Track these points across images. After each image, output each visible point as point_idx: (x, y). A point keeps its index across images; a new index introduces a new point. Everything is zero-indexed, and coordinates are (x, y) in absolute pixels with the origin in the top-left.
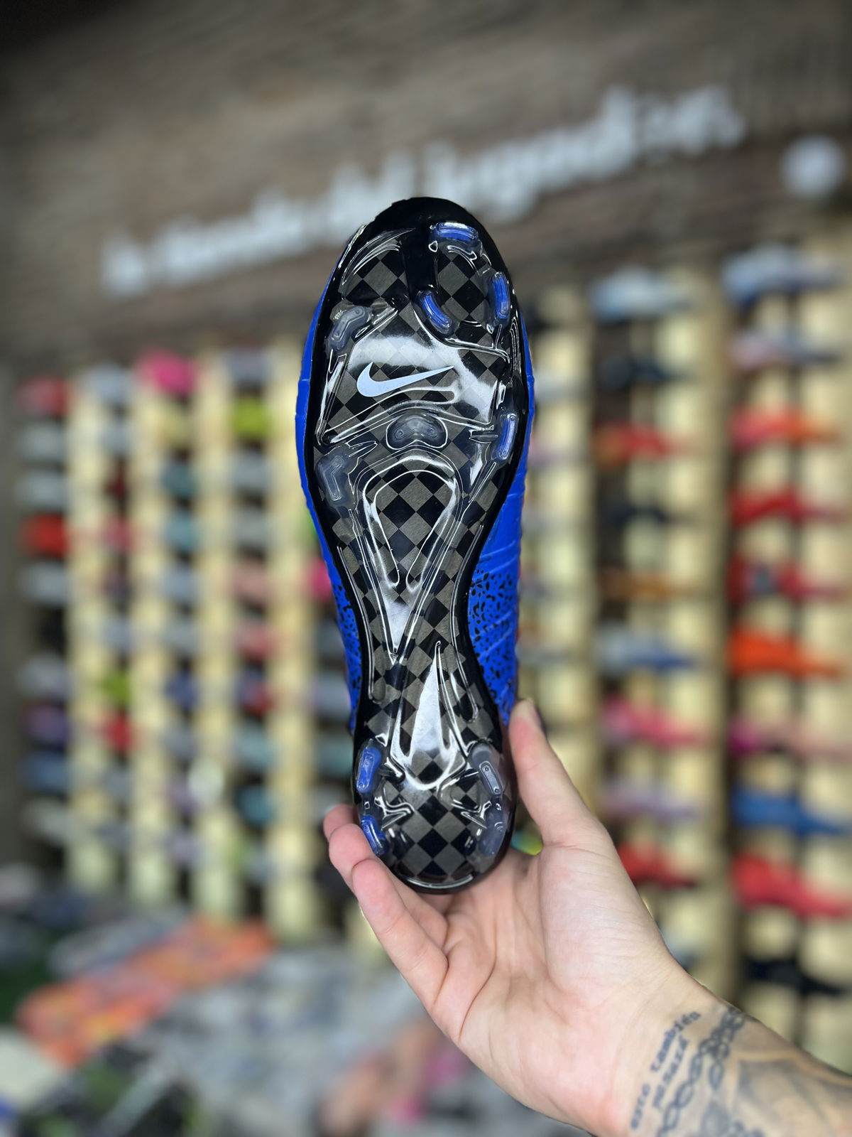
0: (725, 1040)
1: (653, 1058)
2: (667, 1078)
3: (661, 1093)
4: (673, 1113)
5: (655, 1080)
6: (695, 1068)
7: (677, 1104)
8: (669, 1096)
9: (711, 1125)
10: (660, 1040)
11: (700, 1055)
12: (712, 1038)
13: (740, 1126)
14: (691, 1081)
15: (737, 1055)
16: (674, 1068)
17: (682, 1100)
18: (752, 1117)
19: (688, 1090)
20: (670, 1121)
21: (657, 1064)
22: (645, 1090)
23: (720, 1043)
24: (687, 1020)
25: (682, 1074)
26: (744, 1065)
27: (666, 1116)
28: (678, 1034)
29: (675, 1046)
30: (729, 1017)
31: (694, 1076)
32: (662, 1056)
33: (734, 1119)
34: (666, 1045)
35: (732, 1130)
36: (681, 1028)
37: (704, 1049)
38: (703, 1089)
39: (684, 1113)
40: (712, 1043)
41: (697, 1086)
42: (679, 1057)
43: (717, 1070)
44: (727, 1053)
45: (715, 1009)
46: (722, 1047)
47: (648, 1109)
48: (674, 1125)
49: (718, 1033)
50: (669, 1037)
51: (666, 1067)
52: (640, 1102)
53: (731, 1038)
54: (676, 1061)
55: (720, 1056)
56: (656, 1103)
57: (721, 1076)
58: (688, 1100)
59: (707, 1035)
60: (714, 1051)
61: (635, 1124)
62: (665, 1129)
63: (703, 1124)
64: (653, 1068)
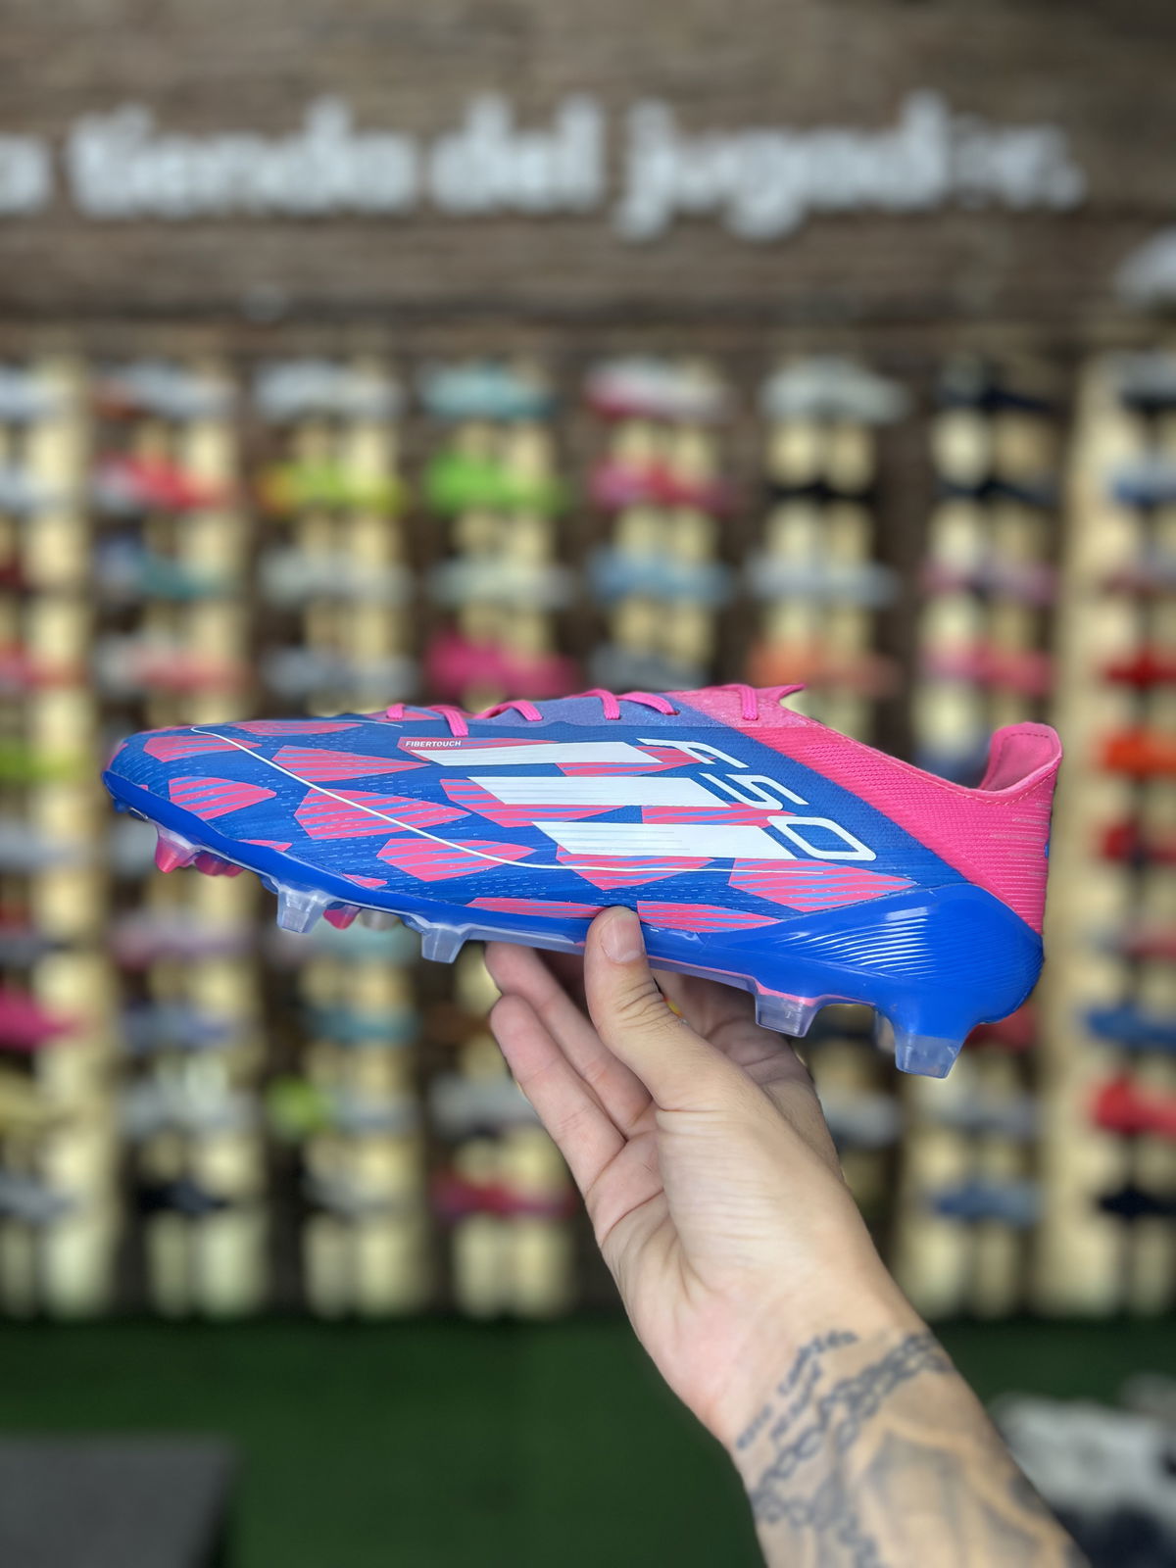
0: (879, 1388)
1: (782, 1375)
2: (796, 1410)
3: (780, 1429)
4: (789, 1459)
5: (781, 1406)
6: (823, 1414)
7: (797, 1450)
8: (790, 1436)
10: (793, 1354)
11: (833, 1399)
12: (860, 1380)
13: (854, 1523)
14: (816, 1432)
15: (888, 1420)
17: (803, 1450)
18: (874, 1520)
19: (814, 1439)
20: (783, 1468)
21: (786, 1388)
22: (766, 1413)
23: (868, 1390)
24: (836, 1340)
25: (809, 1416)
26: (889, 1440)
27: (781, 1458)
28: (813, 1359)
29: (807, 1372)
30: (900, 1355)
31: (820, 1425)
32: (794, 1377)
34: (799, 1365)
35: (844, 1522)
36: (821, 1351)
37: (842, 1393)
39: (803, 1467)
40: (856, 1388)
42: (809, 1390)
43: (849, 1428)
44: (871, 1412)
45: (882, 1336)
46: (868, 1401)
47: (763, 1436)
48: (786, 1475)
49: (872, 1374)
50: (804, 1355)
51: (795, 1395)
52: (756, 1422)
53: (889, 1388)
54: (806, 1394)
55: (859, 1412)
56: (775, 1435)
57: (853, 1438)
58: (810, 1454)
59: (854, 1373)
60: (854, 1401)
61: (742, 1443)
62: (774, 1473)
63: (820, 1494)
64: (782, 1391)
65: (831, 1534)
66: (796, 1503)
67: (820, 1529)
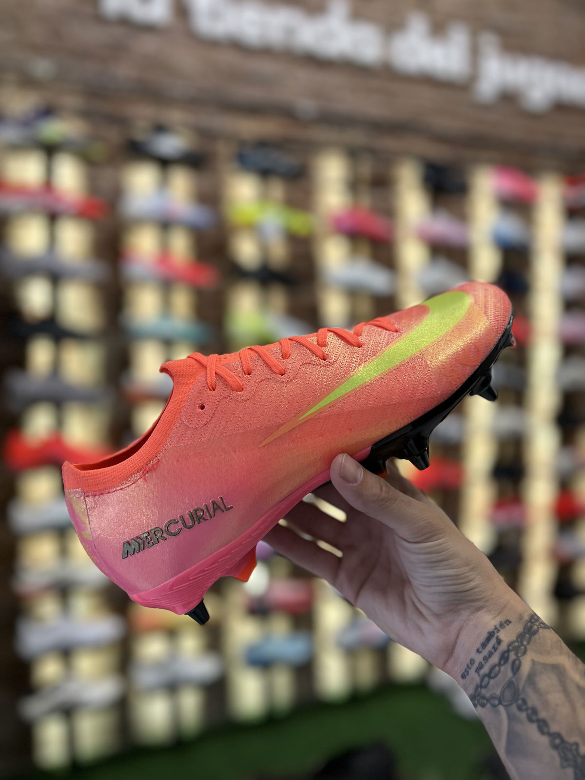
0: (525, 643)
1: (478, 645)
2: (486, 659)
3: (481, 666)
4: (486, 679)
5: (479, 658)
6: (504, 657)
7: (489, 675)
8: (485, 670)
9: (508, 694)
10: (485, 635)
11: (508, 651)
12: (517, 641)
13: (524, 701)
14: (499, 665)
15: (532, 655)
16: (491, 654)
17: (492, 675)
18: (533, 700)
19: (497, 668)
20: (483, 684)
21: (480, 650)
22: (472, 662)
23: (522, 645)
24: (502, 625)
25: (495, 659)
26: (534, 663)
27: (482, 680)
28: (496, 636)
29: (493, 641)
31: (502, 662)
32: (484, 645)
33: (522, 696)
34: (488, 639)
35: (520, 702)
36: (498, 631)
37: (511, 648)
38: (506, 671)
39: (492, 682)
40: (516, 644)
41: (503, 668)
42: (495, 648)
43: (517, 662)
44: (525, 653)
46: (522, 649)
47: (472, 672)
48: (486, 687)
49: (520, 637)
50: (491, 635)
51: (485, 652)
52: (468, 666)
53: (529, 642)
54: (493, 651)
55: (519, 655)
56: (477, 670)
58: (496, 676)
59: (514, 638)
60: (517, 650)
63: (503, 693)
64: (478, 651)
65: (514, 708)
66: (493, 697)
67: (506, 707)
